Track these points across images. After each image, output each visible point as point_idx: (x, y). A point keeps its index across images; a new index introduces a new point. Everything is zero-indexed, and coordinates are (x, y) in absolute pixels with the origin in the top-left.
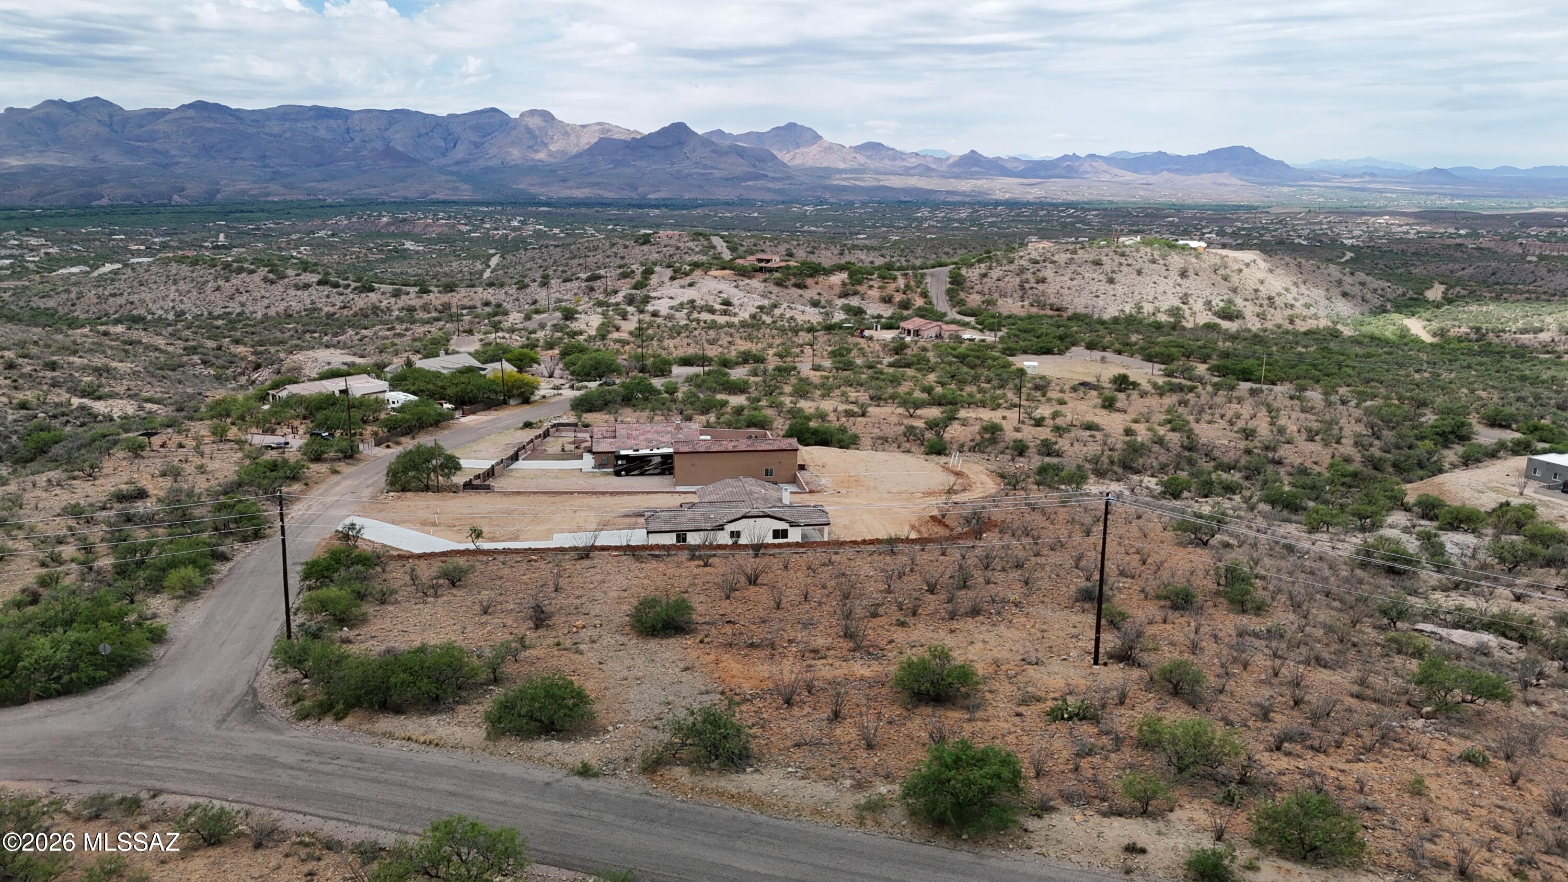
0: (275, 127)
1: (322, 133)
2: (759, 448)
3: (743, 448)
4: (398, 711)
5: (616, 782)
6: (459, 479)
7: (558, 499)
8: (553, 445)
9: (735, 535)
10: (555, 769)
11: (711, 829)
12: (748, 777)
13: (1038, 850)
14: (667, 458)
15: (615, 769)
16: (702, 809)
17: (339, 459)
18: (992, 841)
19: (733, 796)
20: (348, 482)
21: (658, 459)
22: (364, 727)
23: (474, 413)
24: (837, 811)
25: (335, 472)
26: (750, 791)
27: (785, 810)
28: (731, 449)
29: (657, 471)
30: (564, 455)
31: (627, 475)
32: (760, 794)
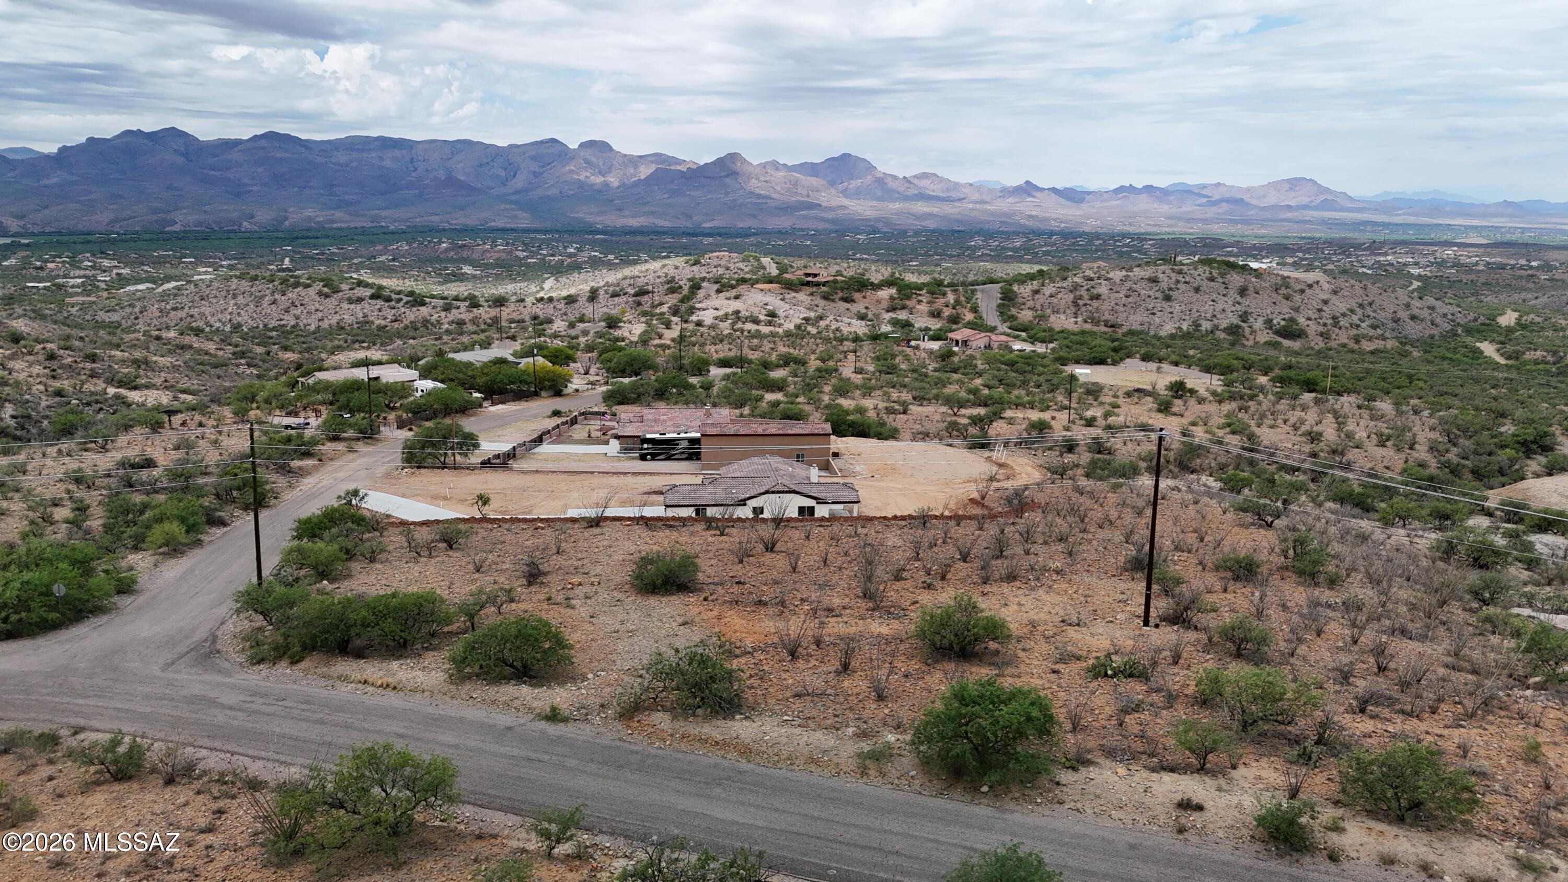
0: (342, 157)
1: (387, 163)
2: (790, 432)
3: (773, 431)
4: (359, 654)
5: (587, 727)
6: (476, 458)
7: (577, 477)
8: (579, 431)
9: (758, 511)
10: (520, 714)
11: (687, 776)
12: (736, 724)
13: (1072, 805)
14: (693, 441)
15: (587, 714)
16: (680, 755)
17: (358, 439)
18: (1017, 795)
19: (717, 743)
20: (365, 460)
21: (685, 444)
22: (319, 671)
23: (503, 403)
24: (835, 760)
25: (352, 451)
26: (737, 737)
27: (776, 758)
28: (760, 432)
29: (684, 456)
30: (590, 440)
31: (653, 459)
32: (749, 740)
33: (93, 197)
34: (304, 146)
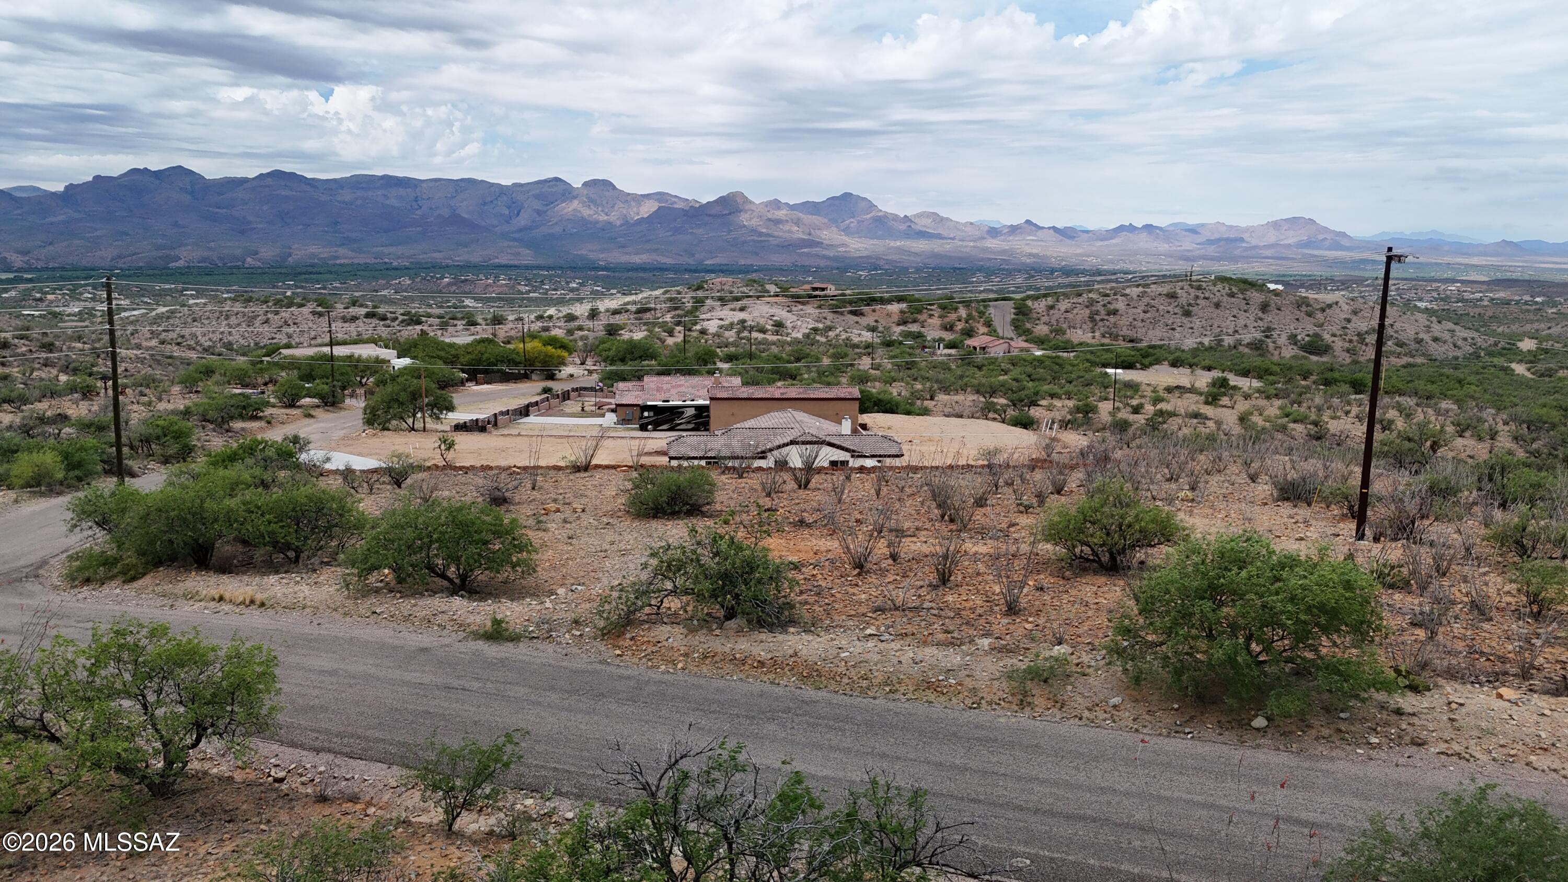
0: (347, 195)
1: (392, 202)
33: (98, 233)
34: (310, 184)
